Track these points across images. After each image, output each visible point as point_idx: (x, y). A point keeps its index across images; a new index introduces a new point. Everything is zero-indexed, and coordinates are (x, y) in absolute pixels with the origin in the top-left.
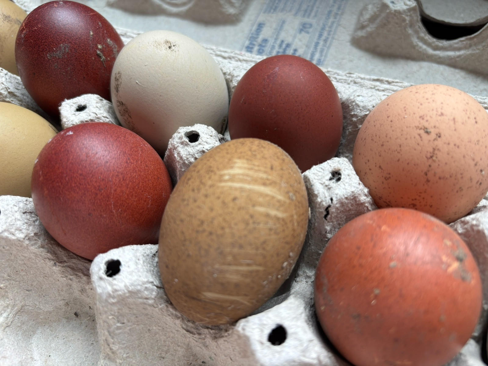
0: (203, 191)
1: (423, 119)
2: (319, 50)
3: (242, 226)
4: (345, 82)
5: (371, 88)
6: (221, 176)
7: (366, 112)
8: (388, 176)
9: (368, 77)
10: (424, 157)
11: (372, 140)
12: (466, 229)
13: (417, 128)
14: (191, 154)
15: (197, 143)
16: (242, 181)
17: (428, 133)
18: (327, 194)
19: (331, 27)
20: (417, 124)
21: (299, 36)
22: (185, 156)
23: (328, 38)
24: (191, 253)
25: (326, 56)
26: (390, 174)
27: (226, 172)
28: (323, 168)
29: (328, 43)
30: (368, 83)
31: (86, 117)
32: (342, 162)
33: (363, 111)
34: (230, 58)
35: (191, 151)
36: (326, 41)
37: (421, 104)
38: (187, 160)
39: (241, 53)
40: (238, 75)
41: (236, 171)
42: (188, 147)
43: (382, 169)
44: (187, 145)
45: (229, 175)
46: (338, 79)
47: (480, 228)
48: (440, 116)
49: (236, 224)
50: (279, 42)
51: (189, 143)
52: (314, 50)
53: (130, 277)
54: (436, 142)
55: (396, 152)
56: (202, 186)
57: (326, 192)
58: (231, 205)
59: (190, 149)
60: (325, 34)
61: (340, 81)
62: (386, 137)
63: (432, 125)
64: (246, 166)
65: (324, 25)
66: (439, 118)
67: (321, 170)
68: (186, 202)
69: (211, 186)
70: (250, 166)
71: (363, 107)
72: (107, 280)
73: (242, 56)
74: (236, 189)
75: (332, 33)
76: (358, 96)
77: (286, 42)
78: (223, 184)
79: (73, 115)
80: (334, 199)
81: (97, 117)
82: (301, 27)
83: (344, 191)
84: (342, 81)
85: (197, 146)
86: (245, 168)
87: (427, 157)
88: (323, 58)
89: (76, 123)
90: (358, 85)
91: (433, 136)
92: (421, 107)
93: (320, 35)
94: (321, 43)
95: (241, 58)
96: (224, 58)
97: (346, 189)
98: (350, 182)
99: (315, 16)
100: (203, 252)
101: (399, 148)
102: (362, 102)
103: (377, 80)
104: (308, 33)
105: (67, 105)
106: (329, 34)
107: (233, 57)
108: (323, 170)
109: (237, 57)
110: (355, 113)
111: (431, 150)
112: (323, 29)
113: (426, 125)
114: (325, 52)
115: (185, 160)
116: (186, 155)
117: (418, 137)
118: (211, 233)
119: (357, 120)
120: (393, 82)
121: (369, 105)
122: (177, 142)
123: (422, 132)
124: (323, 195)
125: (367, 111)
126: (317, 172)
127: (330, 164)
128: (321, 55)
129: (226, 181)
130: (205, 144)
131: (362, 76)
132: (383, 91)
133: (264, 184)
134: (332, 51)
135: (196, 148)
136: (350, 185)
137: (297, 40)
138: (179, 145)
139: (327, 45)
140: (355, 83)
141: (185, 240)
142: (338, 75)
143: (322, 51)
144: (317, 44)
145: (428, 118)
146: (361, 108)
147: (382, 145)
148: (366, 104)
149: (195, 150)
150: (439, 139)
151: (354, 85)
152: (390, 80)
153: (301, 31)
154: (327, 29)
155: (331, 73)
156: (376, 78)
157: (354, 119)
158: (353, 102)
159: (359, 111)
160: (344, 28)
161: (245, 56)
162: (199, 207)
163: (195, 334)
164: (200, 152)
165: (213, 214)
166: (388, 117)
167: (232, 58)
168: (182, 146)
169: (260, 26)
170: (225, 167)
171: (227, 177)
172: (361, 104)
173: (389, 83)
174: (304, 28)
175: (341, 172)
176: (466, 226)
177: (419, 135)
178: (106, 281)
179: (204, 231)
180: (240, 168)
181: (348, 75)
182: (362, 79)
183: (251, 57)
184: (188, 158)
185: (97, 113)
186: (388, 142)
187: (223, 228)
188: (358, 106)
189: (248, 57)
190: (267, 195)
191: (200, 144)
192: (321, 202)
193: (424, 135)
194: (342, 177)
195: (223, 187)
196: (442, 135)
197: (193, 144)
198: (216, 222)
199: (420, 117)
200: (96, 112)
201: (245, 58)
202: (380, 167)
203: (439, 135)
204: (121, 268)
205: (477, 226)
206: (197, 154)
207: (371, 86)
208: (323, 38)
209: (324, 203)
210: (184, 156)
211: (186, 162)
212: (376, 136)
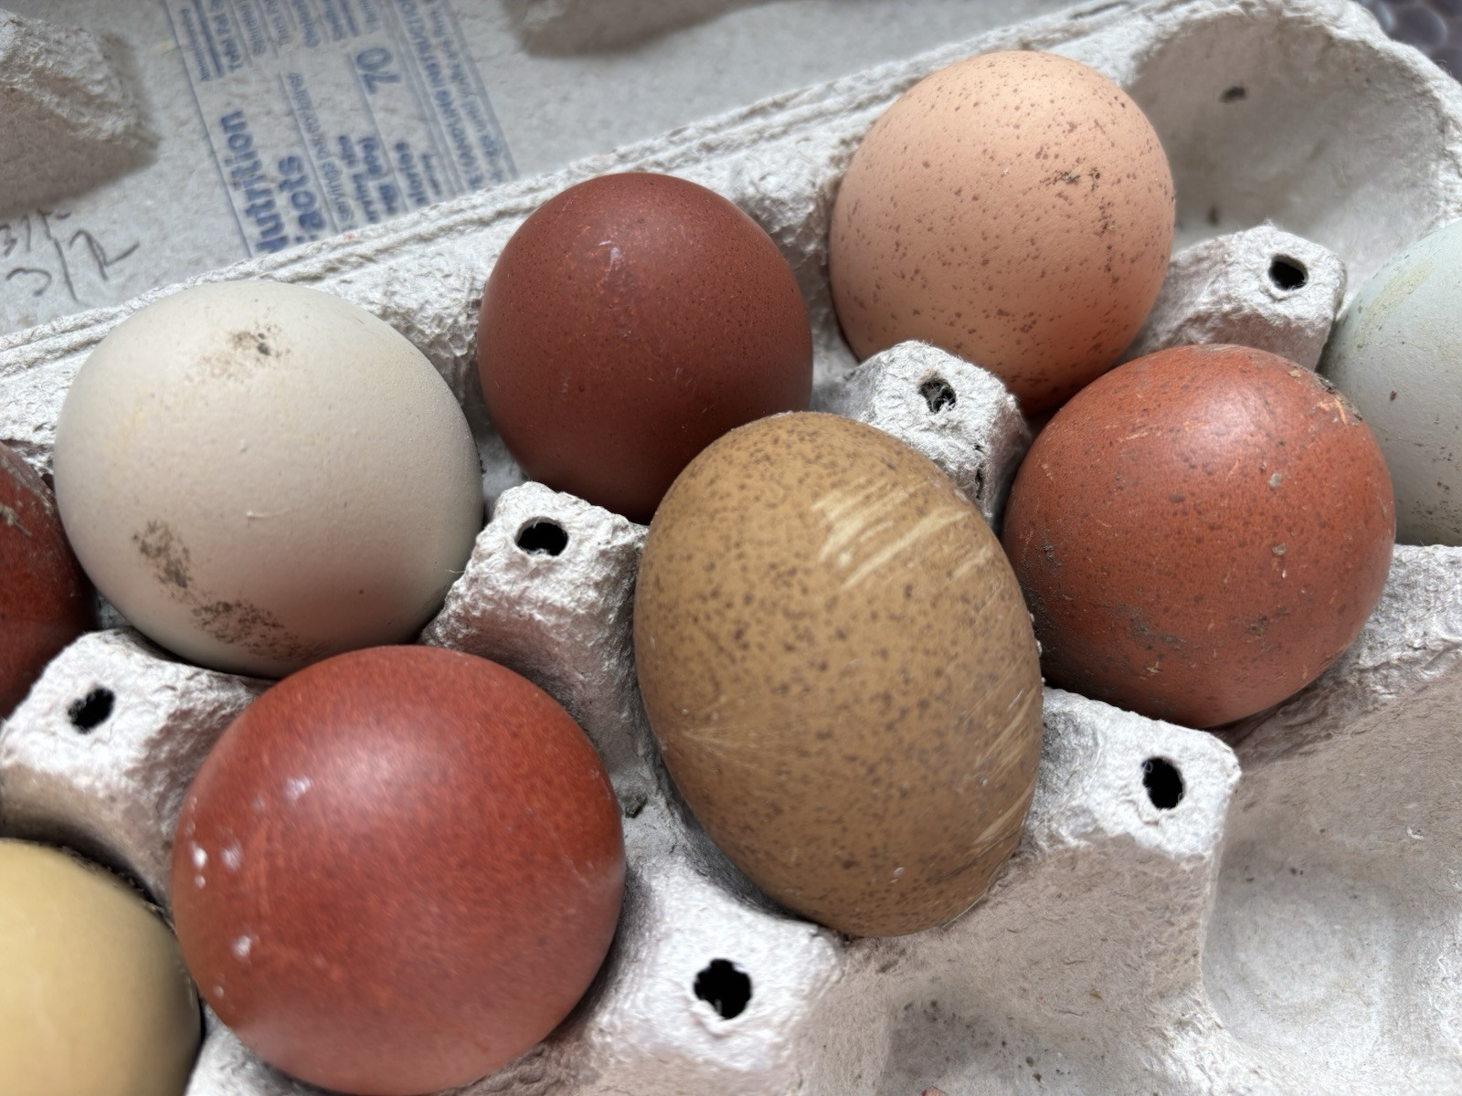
0: (822, 633)
1: (1046, 157)
2: (462, 113)
3: (966, 635)
4: (686, 161)
5: (754, 142)
6: (830, 564)
7: (806, 207)
8: (1028, 321)
9: (723, 117)
10: (1092, 236)
11: (944, 264)
12: (1213, 329)
13: (1048, 182)
14: (582, 584)
15: (571, 545)
16: (883, 540)
17: (1073, 181)
18: (962, 446)
19: (439, 31)
20: (1043, 175)
21: (376, 101)
22: (570, 599)
23: (457, 66)
24: (906, 784)
25: (494, 121)
26: (1031, 314)
27: (827, 549)
28: (897, 393)
29: (470, 79)
30: (739, 131)
31: (148, 718)
32: (921, 354)
33: (798, 209)
34: (332, 269)
35: (575, 575)
36: (457, 76)
37: (1017, 127)
38: (579, 606)
39: (350, 237)
40: (422, 301)
41: (847, 530)
42: (558, 571)
43: (1007, 315)
44: (550, 568)
45: (844, 549)
46: (666, 164)
47: (1247, 311)
48: (1071, 131)
49: (954, 643)
50: (333, 147)
51: (556, 559)
52: (452, 120)
53: (781, 966)
54: (1098, 192)
55: (1029, 260)
56: (805, 623)
57: (951, 440)
58: (913, 609)
59: (567, 572)
60: (441, 57)
61: (674, 165)
62: (985, 239)
63: (1071, 160)
64: (850, 502)
65: (417, 33)
66: (1074, 137)
67: (897, 402)
68: (796, 689)
69: (832, 604)
70: (860, 497)
71: (794, 200)
72: (741, 1025)
73: (358, 243)
74: (890, 568)
75: (456, 46)
76: (763, 178)
77: (354, 138)
78: (852, 581)
79: (95, 747)
80: (982, 443)
81: (178, 693)
82: (360, 72)
83: (982, 411)
84: (678, 161)
85: (577, 553)
86: (855, 508)
87: (1096, 234)
88: (490, 130)
89: (136, 760)
90: (719, 152)
91: (1086, 182)
92: (1022, 131)
93: (433, 70)
94: (453, 89)
95: (365, 248)
96: (316, 278)
97: (983, 405)
98: (976, 385)
99: (371, 19)
100: (934, 759)
101: (1032, 248)
102: (783, 187)
103: (753, 113)
104: (393, 78)
105: (34, 736)
106: (452, 55)
107: (341, 261)
108: (899, 397)
109: (351, 255)
110: (785, 225)
111: (1098, 213)
112: (424, 47)
113: (1060, 165)
114: (482, 109)
115: (574, 610)
116: (570, 594)
117: (1060, 202)
118: (923, 705)
119: (797, 239)
120: (787, 100)
121: (802, 185)
122: (508, 583)
123: (1061, 185)
124: (954, 450)
125: (808, 204)
126: (893, 411)
127: (901, 376)
128: (480, 124)
129: (853, 568)
130: (590, 531)
131: (710, 121)
132: (785, 133)
133: (922, 512)
134: (497, 97)
135: (580, 558)
136: (980, 391)
137: (379, 116)
138: (526, 583)
139: (473, 86)
140: (709, 148)
141: (871, 770)
142: (652, 150)
143: (473, 113)
144: (443, 98)
145: (1054, 150)
146: (791, 205)
147: (985, 262)
148: (795, 188)
149: (583, 564)
150: (1099, 181)
151: (711, 155)
152: (779, 96)
153: (370, 83)
154: (434, 41)
155: (633, 156)
156: (744, 109)
157: (789, 240)
158: (762, 200)
159: (790, 214)
160: (475, 17)
161: (368, 237)
162: (846, 673)
163: (896, 962)
164: (597, 560)
165: (895, 660)
166: (958, 193)
167: (337, 265)
168: (537, 581)
169: (233, 125)
170: (815, 542)
171: (845, 559)
172: (784, 195)
173: (779, 106)
174: (370, 71)
175: (940, 377)
176: (1209, 325)
177: (1060, 195)
178: (740, 1029)
179: (904, 712)
180: (846, 515)
181: (675, 138)
182: (714, 130)
183: (387, 231)
184: (578, 601)
185: (170, 683)
186: (996, 248)
187: (939, 673)
188: (783, 203)
189: (380, 236)
190: (946, 530)
191: (581, 542)
192: (960, 467)
193: (1070, 190)
194: (953, 384)
195: (860, 585)
196: (1100, 170)
197: (565, 553)
198: (916, 673)
199: (1038, 155)
200: (163, 683)
201: (378, 244)
202: (1001, 312)
203: (1095, 174)
204: (740, 969)
205: (1237, 310)
206: (593, 571)
207: (750, 137)
208: (446, 72)
209: (967, 466)
210: (566, 601)
211: (581, 611)
212: (952, 250)
